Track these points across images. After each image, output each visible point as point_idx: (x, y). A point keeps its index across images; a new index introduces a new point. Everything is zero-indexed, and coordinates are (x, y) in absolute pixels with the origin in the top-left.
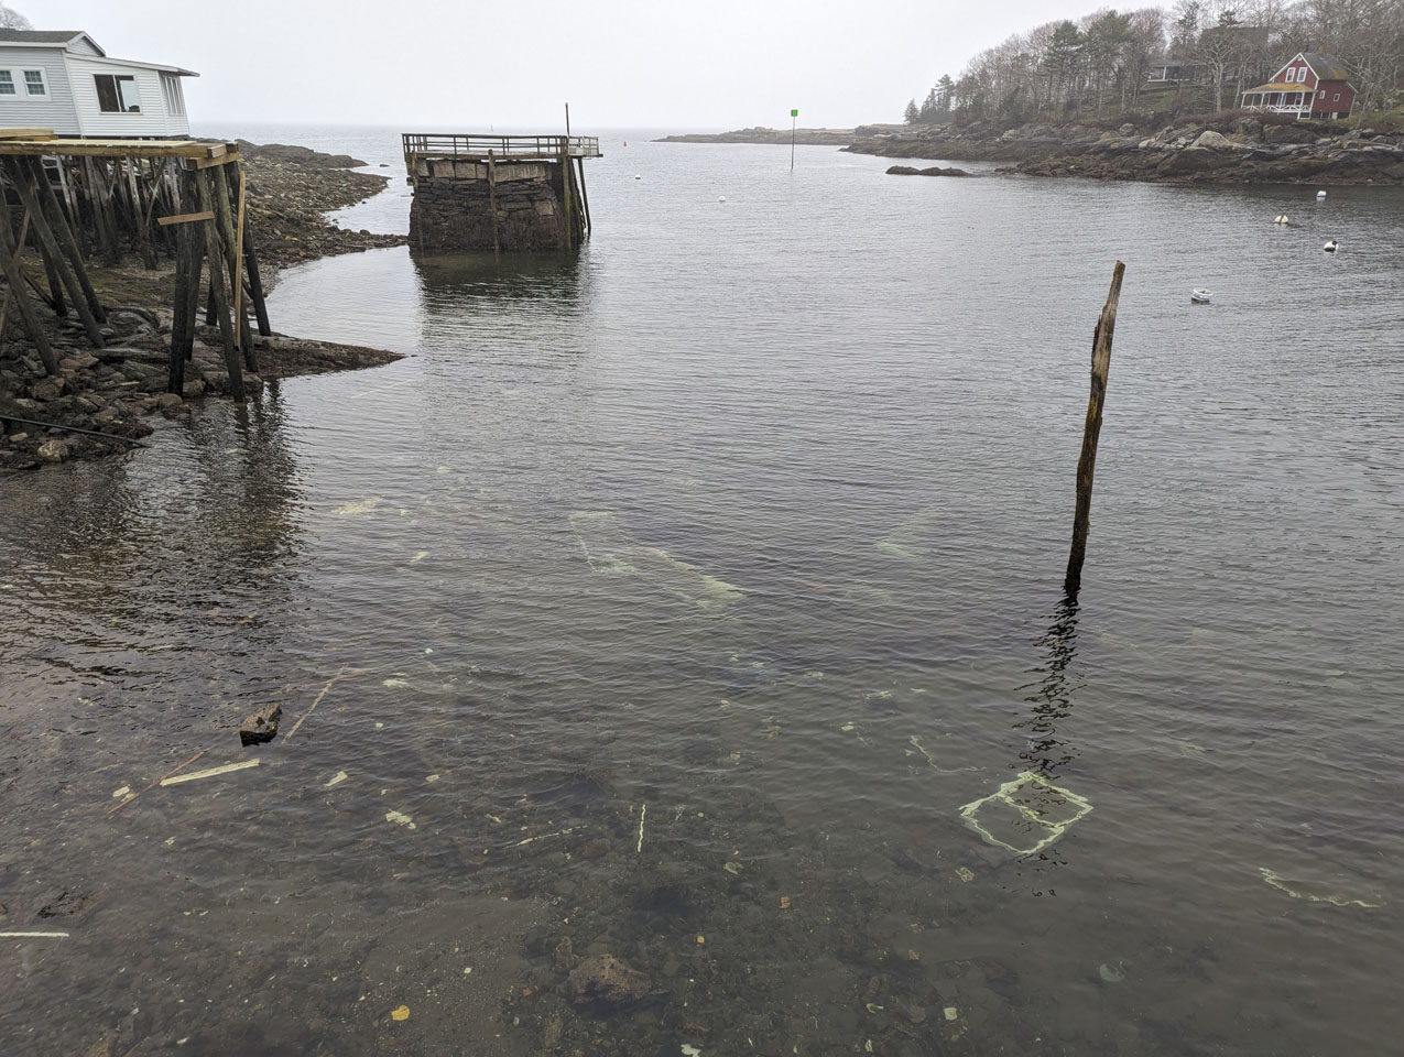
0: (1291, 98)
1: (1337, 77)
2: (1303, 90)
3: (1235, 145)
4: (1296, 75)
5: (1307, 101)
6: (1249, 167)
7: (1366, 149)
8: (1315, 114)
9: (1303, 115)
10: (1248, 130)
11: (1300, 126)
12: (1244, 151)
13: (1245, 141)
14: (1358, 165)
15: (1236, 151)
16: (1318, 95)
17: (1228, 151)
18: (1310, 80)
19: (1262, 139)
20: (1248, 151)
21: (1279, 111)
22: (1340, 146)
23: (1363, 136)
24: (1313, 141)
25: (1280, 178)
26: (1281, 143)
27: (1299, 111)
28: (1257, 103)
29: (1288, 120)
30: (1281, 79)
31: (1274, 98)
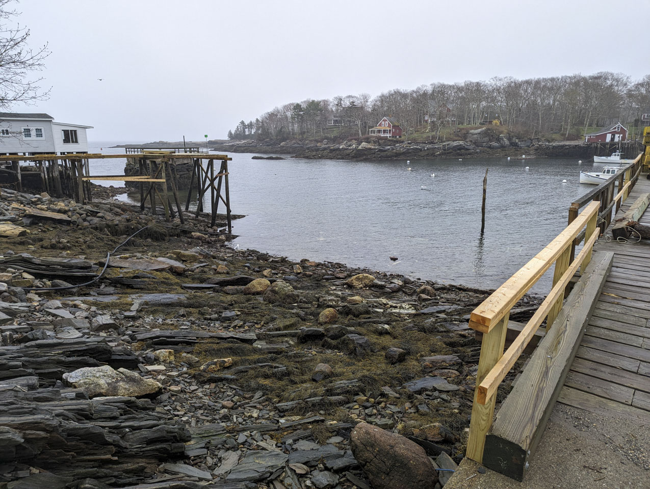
0: (385, 131)
1: (397, 125)
2: (388, 129)
3: (372, 147)
4: (385, 124)
5: (390, 133)
6: (379, 154)
7: (411, 147)
8: (393, 137)
9: (390, 137)
10: (375, 142)
11: (389, 140)
12: (375, 149)
13: (374, 146)
14: (410, 153)
15: (373, 149)
16: (392, 130)
17: (370, 149)
18: (389, 126)
19: (380, 145)
20: (377, 149)
21: (382, 136)
22: (403, 147)
23: (408, 143)
24: (394, 145)
25: (390, 157)
26: (385, 146)
27: (388, 136)
28: (374, 133)
29: (386, 138)
30: (380, 125)
31: (379, 131)
